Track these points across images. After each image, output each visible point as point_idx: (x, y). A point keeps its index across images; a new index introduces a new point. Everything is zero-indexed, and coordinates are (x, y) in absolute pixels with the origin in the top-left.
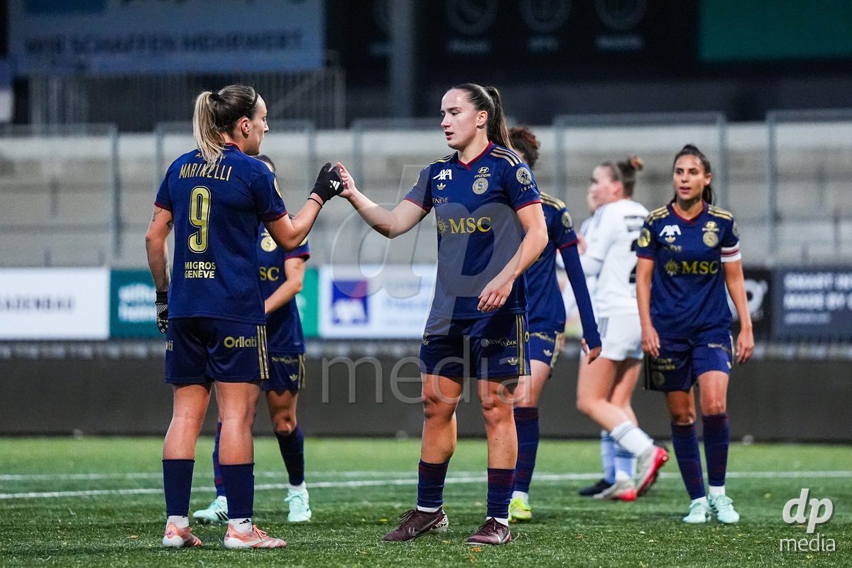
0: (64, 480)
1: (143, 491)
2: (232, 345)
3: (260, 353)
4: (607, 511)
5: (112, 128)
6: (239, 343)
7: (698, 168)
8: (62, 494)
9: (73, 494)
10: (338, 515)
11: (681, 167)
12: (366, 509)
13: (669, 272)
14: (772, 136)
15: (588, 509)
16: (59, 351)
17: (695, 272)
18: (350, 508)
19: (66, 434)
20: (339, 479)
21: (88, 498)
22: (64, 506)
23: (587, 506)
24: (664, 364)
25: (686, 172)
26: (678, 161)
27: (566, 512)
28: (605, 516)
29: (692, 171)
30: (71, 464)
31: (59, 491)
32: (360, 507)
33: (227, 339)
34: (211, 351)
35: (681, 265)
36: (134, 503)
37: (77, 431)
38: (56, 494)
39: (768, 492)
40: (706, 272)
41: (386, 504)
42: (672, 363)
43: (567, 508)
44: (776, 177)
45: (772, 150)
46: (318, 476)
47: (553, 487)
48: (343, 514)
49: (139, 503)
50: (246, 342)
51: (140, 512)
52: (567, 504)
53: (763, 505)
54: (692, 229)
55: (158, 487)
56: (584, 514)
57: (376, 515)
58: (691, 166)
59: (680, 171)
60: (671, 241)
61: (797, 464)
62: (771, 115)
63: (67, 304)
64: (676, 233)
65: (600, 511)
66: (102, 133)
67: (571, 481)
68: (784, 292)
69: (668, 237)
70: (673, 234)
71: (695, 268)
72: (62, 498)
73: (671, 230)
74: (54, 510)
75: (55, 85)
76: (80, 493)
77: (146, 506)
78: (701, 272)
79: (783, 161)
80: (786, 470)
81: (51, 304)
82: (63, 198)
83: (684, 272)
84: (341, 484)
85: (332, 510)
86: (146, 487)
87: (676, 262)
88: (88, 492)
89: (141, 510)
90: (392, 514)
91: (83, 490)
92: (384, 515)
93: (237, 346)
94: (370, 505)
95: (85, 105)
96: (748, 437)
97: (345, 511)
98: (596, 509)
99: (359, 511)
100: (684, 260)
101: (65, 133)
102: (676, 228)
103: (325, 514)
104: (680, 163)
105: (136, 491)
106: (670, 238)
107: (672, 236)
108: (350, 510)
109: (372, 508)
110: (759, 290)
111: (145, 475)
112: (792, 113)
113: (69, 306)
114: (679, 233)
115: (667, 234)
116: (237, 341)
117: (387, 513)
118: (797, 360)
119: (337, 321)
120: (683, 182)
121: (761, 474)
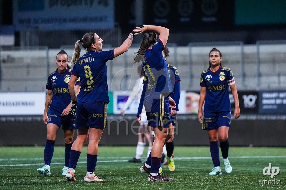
0: (32, 160)
1: (57, 163)
2: (96, 116)
3: (104, 119)
4: (206, 169)
5: (47, 48)
6: (98, 116)
7: (218, 55)
8: (31, 164)
9: (34, 164)
10: (120, 171)
11: (212, 55)
12: (129, 169)
13: (210, 90)
14: (258, 49)
15: (200, 168)
16: (30, 119)
17: (218, 89)
18: (123, 168)
19: (32, 145)
20: (120, 159)
21: (39, 166)
22: (32, 168)
23: (199, 167)
24: (208, 120)
25: (214, 56)
26: (211, 53)
27: (193, 169)
28: (205, 171)
29: (216, 56)
30: (34, 155)
31: (30, 164)
32: (127, 168)
33: (94, 114)
34: (89, 118)
35: (213, 88)
36: (54, 167)
37: (35, 144)
38: (29, 165)
39: (258, 163)
40: (222, 89)
41: (135, 167)
42: (211, 120)
43: (193, 168)
44: (260, 62)
45: (258, 53)
46: (113, 158)
47: (189, 161)
48: (121, 170)
49: (56, 167)
50: (100, 115)
51: (56, 170)
52: (193, 167)
53: (256, 167)
54: (216, 75)
55: (62, 162)
56: (199, 170)
57: (132, 170)
58: (215, 55)
59: (212, 56)
60: (209, 80)
61: (267, 153)
62: (258, 42)
63: (32, 104)
64: (210, 77)
65: (204, 169)
66: (43, 49)
67: (194, 159)
68: (262, 98)
69: (208, 79)
70: (210, 78)
71: (217, 88)
72: (31, 166)
73: (209, 76)
74: (28, 170)
75: (28, 34)
76: (37, 164)
77: (58, 168)
78: (220, 89)
79: (262, 57)
80: (263, 155)
81: (27, 104)
82: (31, 70)
83: (214, 90)
84: (121, 161)
85: (118, 169)
86: (58, 162)
87: (211, 87)
88: (39, 164)
89: (56, 169)
90: (137, 171)
91: (38, 163)
92: (135, 171)
93: (97, 117)
94: (130, 167)
95: (38, 40)
96: (251, 145)
97: (122, 169)
98: (202, 168)
99: (126, 169)
100: (214, 86)
101: (31, 49)
102: (211, 76)
103: (116, 171)
104: (212, 54)
105: (55, 163)
106: (209, 79)
107: (209, 78)
108: (124, 169)
109: (131, 168)
110: (254, 98)
111: (57, 158)
112: (264, 41)
113: (33, 104)
114: (212, 77)
115: (208, 78)
116: (97, 115)
117: (135, 170)
118: (266, 120)
119: (119, 109)
120: (213, 60)
121: (255, 157)
